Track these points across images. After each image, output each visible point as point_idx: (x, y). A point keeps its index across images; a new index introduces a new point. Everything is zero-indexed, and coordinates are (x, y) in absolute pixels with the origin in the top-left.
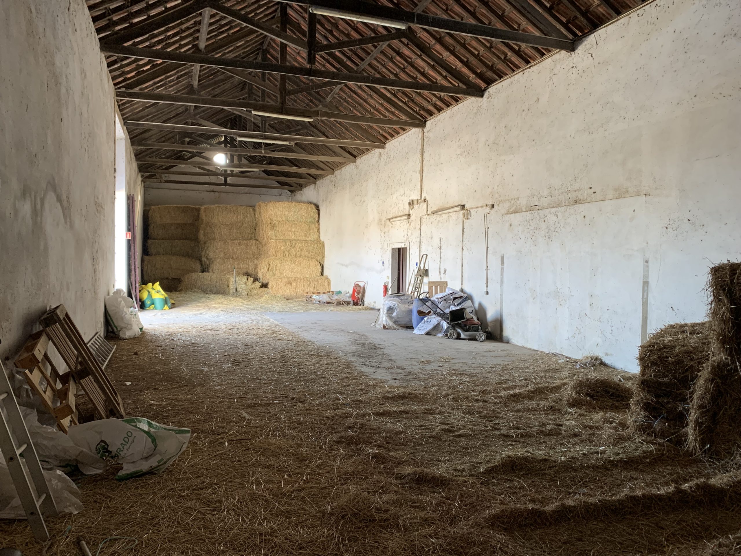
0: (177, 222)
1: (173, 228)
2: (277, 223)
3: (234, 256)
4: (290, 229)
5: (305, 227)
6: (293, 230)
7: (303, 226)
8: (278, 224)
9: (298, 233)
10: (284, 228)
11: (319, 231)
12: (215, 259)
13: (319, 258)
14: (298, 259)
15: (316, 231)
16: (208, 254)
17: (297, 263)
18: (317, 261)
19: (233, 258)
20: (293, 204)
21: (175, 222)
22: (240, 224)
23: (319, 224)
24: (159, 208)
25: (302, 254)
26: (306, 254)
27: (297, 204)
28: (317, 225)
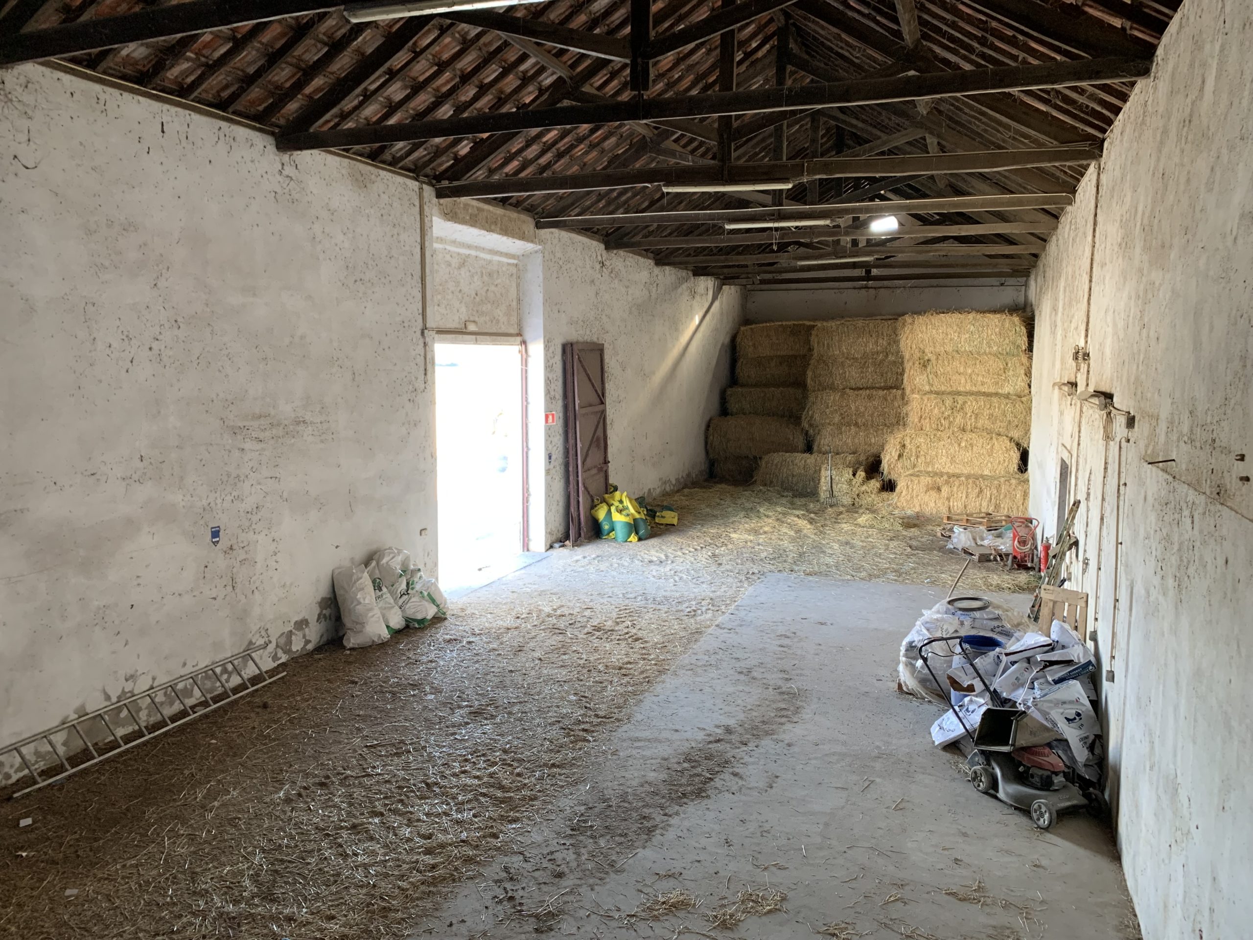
0: (782, 353)
1: (773, 364)
2: (933, 358)
3: (859, 421)
4: (962, 370)
5: (996, 365)
6: (969, 371)
7: (991, 362)
8: (937, 358)
9: (980, 378)
10: (949, 369)
11: (1028, 373)
12: (823, 425)
13: (1016, 434)
14: (968, 436)
15: (1023, 372)
16: (812, 417)
17: (963, 444)
18: (1011, 439)
19: (856, 424)
20: (971, 316)
21: (779, 353)
22: (881, 357)
23: (1030, 358)
24: (751, 329)
25: (979, 425)
26: (988, 424)
27: (979, 316)
28: (1024, 359)
